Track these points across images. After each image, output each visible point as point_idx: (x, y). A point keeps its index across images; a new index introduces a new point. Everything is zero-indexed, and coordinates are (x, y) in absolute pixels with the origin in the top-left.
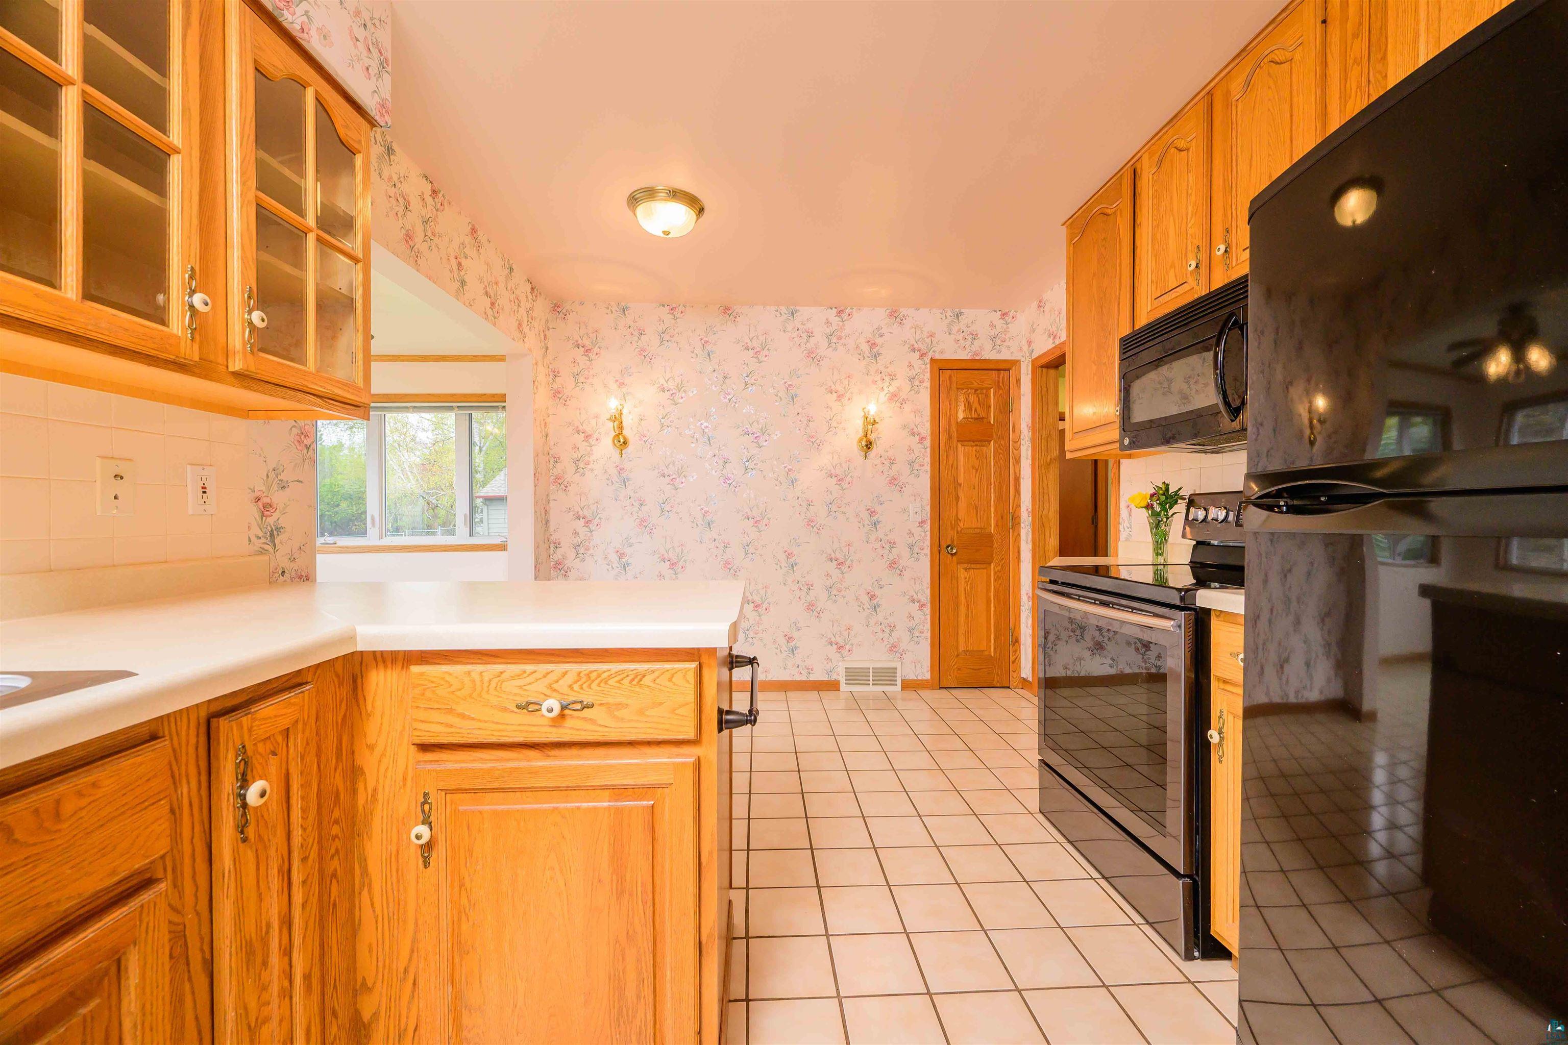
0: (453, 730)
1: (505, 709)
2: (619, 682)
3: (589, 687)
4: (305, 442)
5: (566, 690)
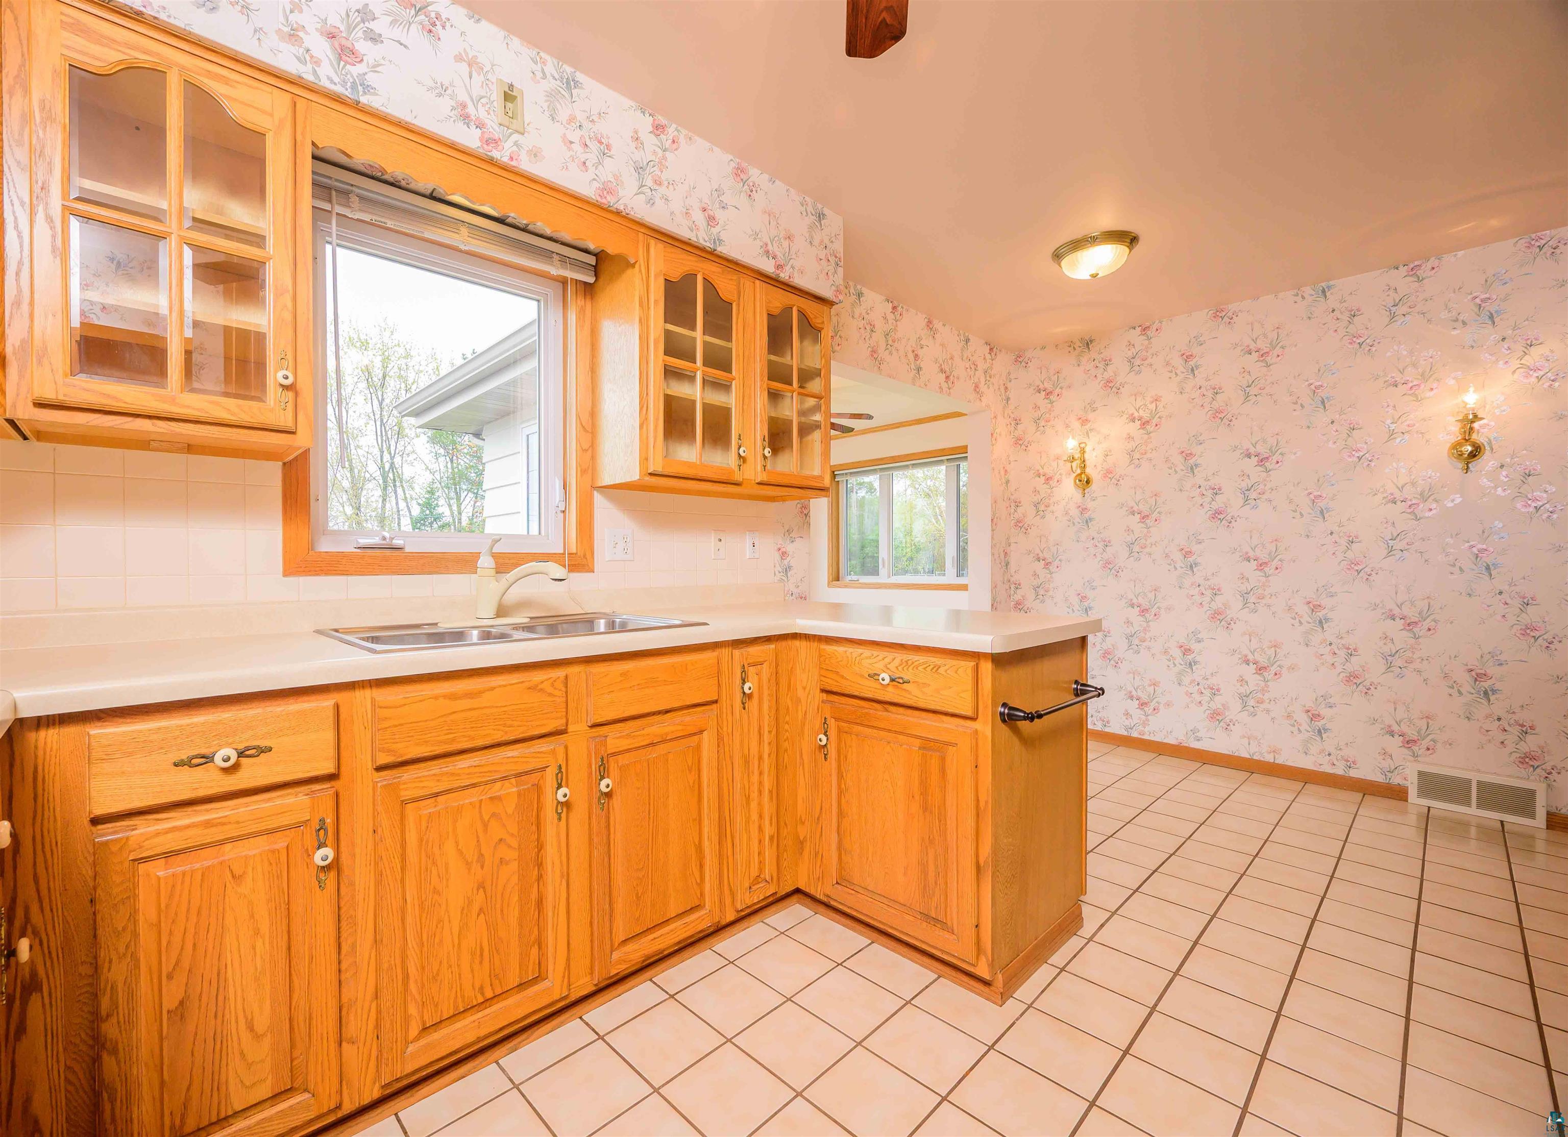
0: (838, 684)
1: (862, 676)
2: (925, 669)
3: (907, 669)
4: (805, 513)
5: (894, 669)
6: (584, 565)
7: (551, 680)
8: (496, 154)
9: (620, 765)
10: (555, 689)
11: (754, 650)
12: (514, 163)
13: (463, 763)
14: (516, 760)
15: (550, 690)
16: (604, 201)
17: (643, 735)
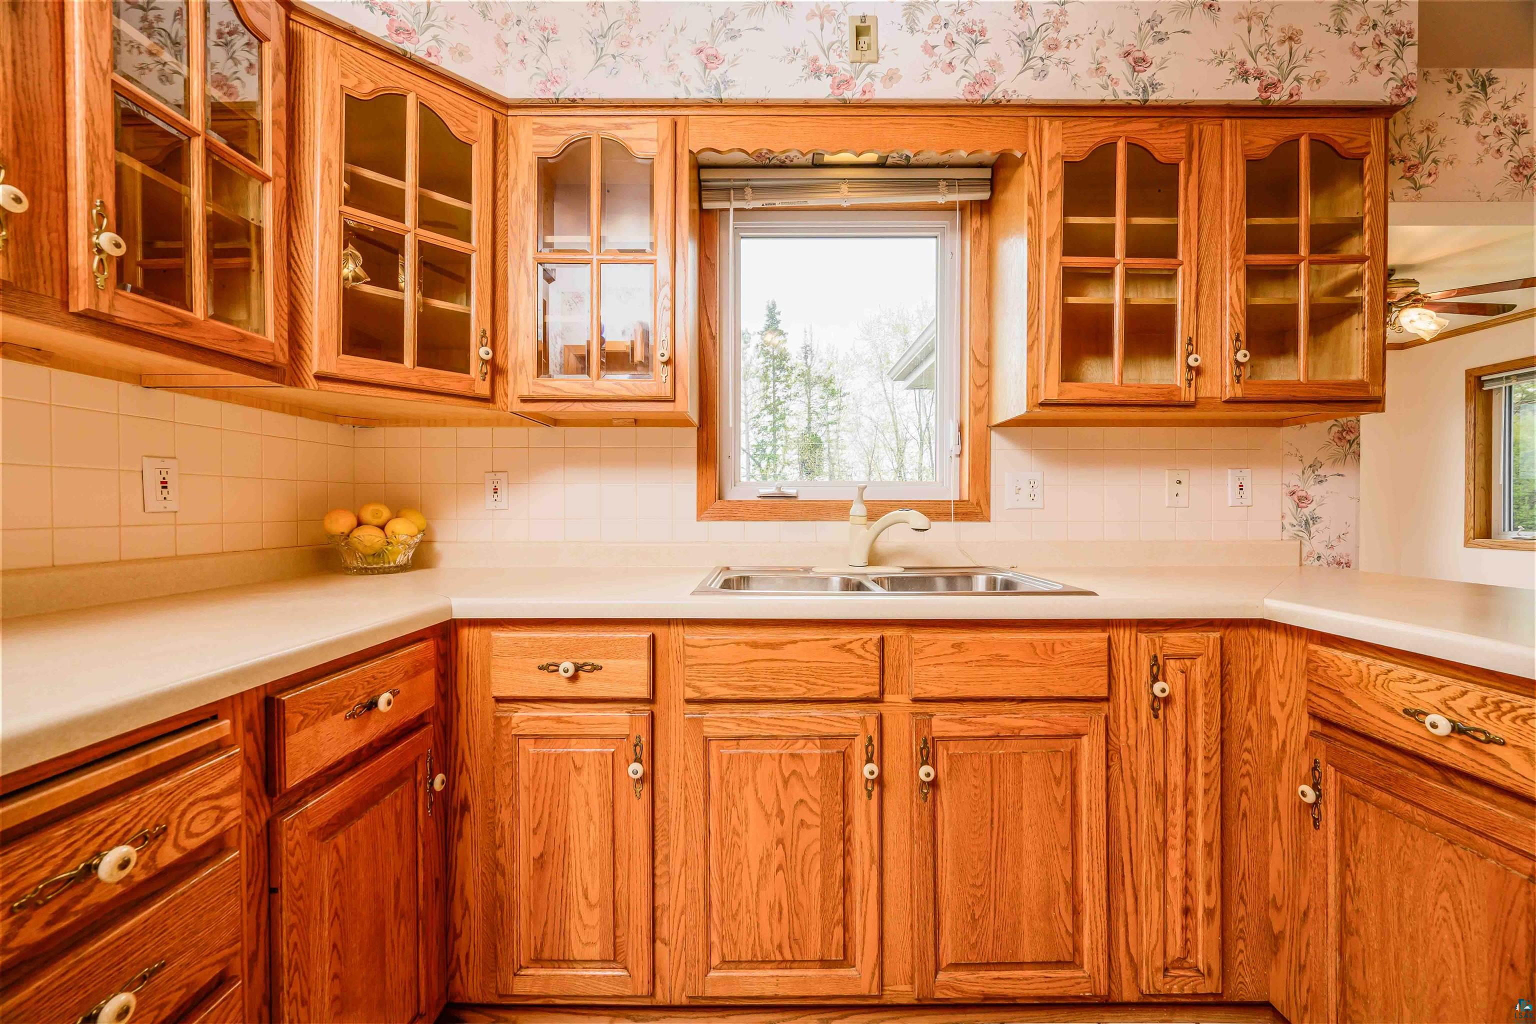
0: (1340, 712)
1: (1392, 710)
3: (1499, 718)
4: (1348, 437)
5: (1463, 711)
6: (977, 514)
7: (862, 642)
8: (848, 95)
9: (950, 752)
10: (866, 651)
11: (1175, 638)
12: (867, 96)
13: (766, 713)
14: (820, 721)
15: (861, 652)
16: (976, 97)
17: (984, 724)
